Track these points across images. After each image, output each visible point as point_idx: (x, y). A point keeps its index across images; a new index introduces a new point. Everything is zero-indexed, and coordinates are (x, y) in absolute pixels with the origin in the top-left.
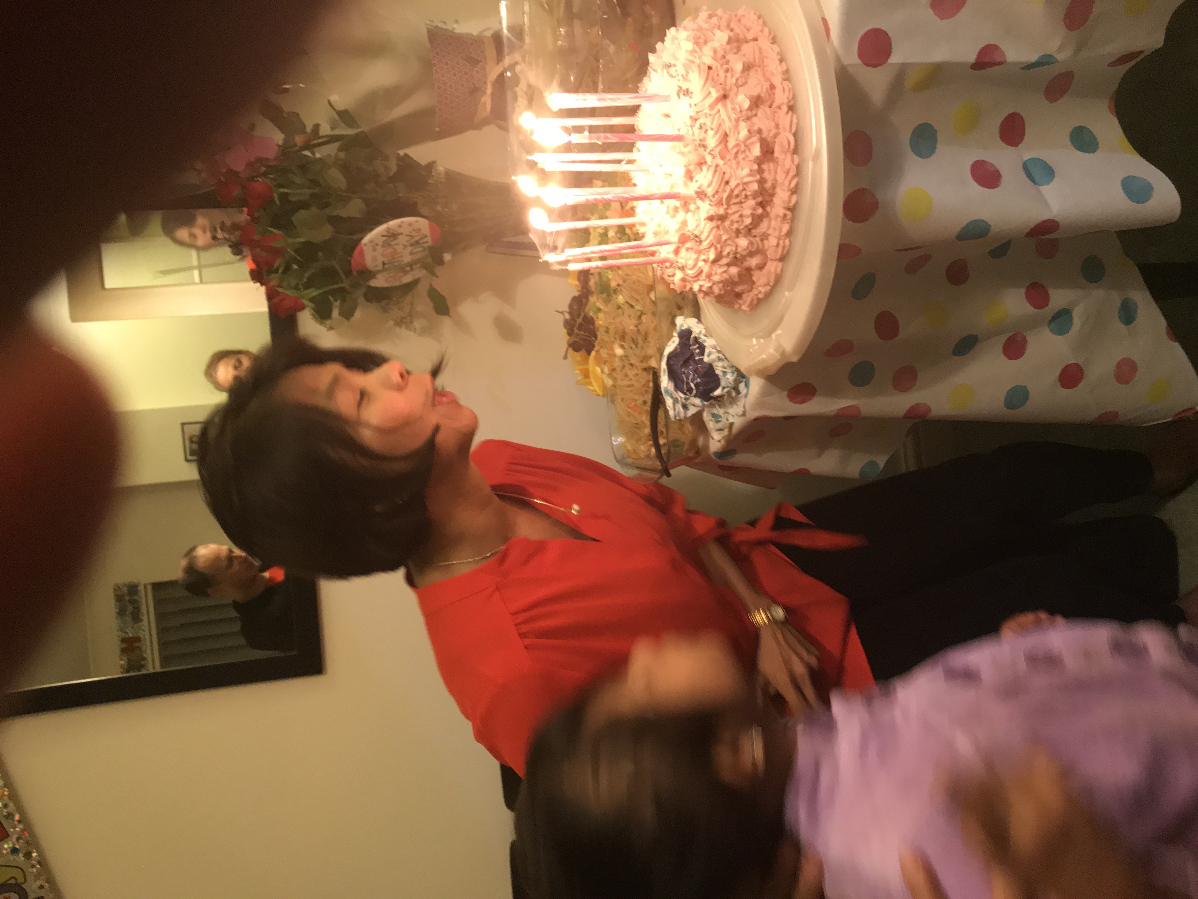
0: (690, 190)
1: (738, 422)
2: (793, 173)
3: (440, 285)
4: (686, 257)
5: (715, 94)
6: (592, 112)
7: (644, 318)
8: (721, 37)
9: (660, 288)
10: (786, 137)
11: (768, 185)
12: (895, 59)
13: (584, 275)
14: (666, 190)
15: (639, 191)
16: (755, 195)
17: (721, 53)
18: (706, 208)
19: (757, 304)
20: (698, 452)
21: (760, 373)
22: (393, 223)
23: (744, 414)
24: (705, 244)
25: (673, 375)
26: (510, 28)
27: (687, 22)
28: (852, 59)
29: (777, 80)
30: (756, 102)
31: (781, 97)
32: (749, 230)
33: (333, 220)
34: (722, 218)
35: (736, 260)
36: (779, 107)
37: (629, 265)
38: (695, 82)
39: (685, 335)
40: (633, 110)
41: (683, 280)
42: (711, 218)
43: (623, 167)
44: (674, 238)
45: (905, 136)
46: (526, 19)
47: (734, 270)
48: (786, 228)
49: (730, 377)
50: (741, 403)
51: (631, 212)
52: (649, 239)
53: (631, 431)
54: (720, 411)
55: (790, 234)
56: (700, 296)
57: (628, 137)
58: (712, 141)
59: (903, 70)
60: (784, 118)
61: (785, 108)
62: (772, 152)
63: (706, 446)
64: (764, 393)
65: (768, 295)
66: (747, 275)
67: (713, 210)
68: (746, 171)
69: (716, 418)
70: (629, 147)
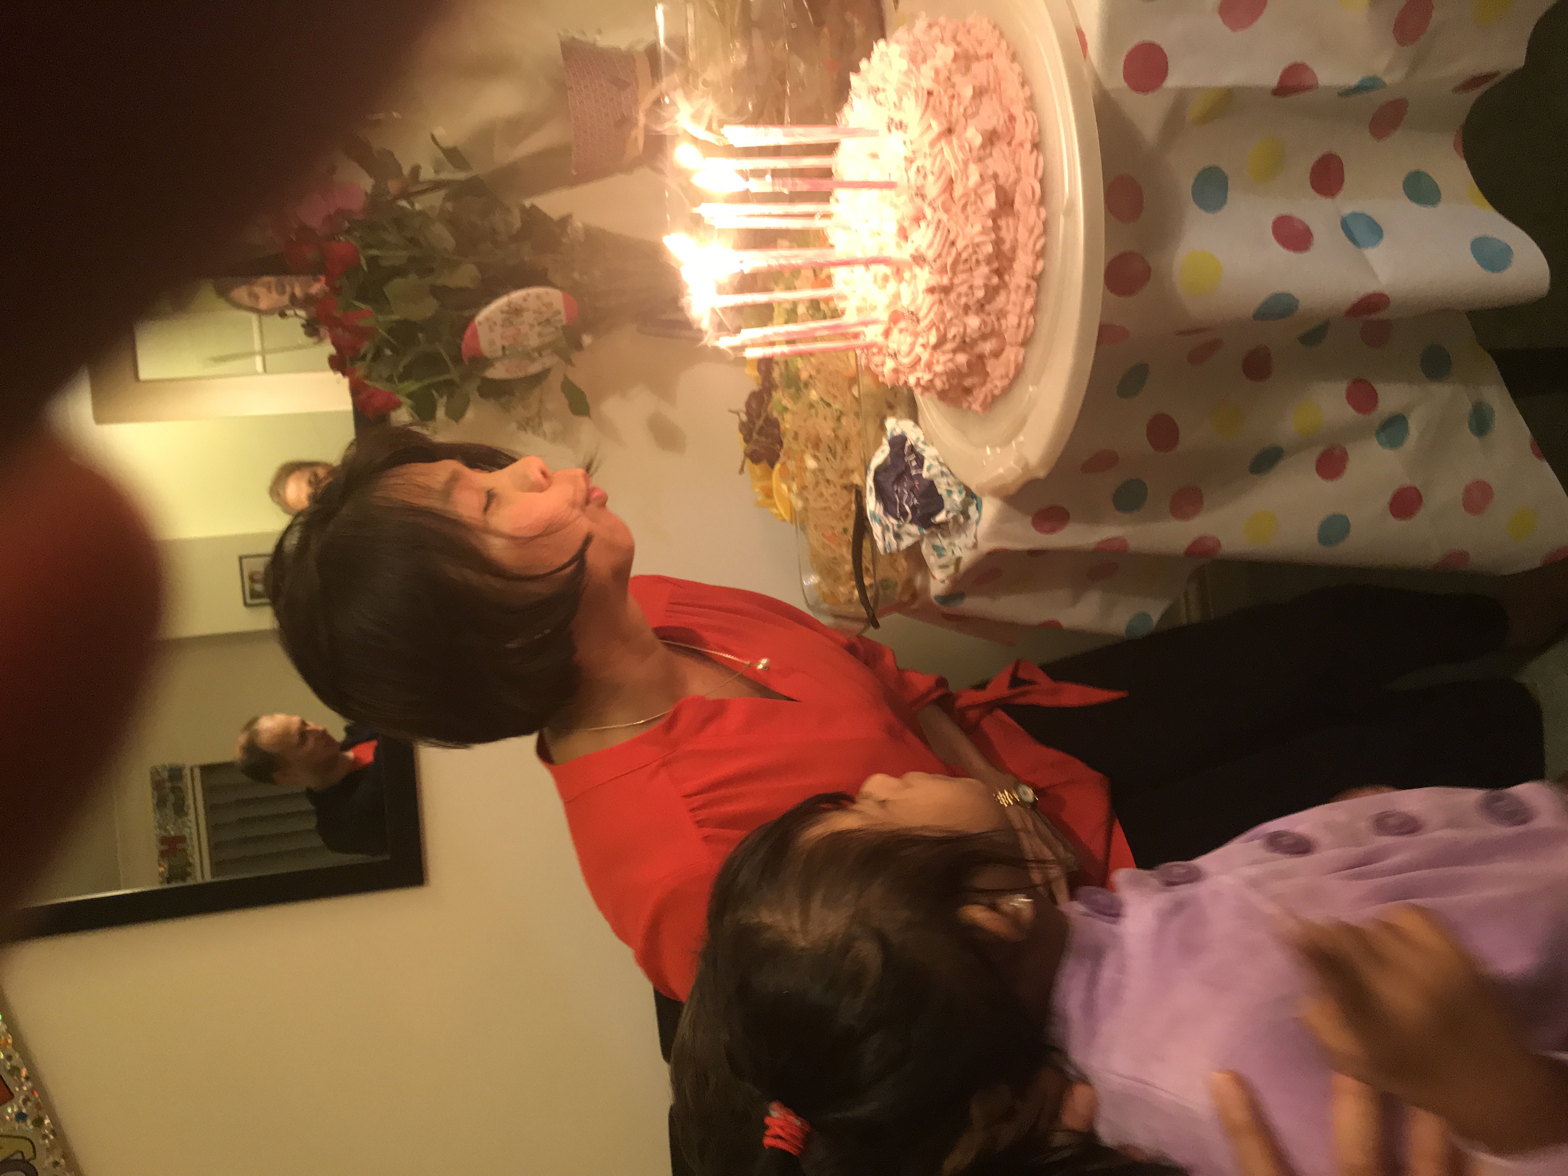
0: (905, 253)
1: (967, 557)
2: (1037, 231)
3: (578, 378)
4: (899, 341)
5: (936, 128)
6: (776, 151)
7: (844, 421)
8: (944, 53)
9: (866, 381)
10: (1029, 184)
11: (1007, 247)
12: (1174, 81)
13: (766, 365)
14: (873, 253)
15: (839, 254)
16: (989, 261)
17: (944, 74)
18: (924, 277)
19: (991, 403)
20: (914, 596)
21: (998, 492)
22: (517, 296)
23: (975, 546)
24: (924, 324)
25: (882, 495)
26: (669, 41)
27: (901, 33)
28: (1117, 82)
29: (1018, 110)
30: (991, 138)
31: (1023, 132)
32: (981, 306)
33: (438, 292)
34: (946, 290)
35: (964, 345)
36: (1021, 145)
37: (824, 352)
38: (911, 112)
39: (899, 443)
40: (830, 149)
41: (896, 371)
42: (931, 290)
43: (817, 223)
44: (884, 316)
45: (1186, 183)
46: (691, 29)
47: (962, 359)
48: (1029, 303)
49: (958, 498)
50: (971, 532)
51: (827, 282)
52: (850, 318)
53: (827, 570)
54: (944, 542)
55: (1034, 311)
56: (917, 393)
57: (823, 184)
58: (933, 189)
59: (1182, 97)
60: (1027, 159)
61: (1028, 146)
62: (1012, 204)
63: (926, 589)
64: (1001, 519)
65: (1007, 391)
66: (978, 365)
67: (934, 280)
68: (978, 228)
69: (939, 551)
70: (825, 197)
